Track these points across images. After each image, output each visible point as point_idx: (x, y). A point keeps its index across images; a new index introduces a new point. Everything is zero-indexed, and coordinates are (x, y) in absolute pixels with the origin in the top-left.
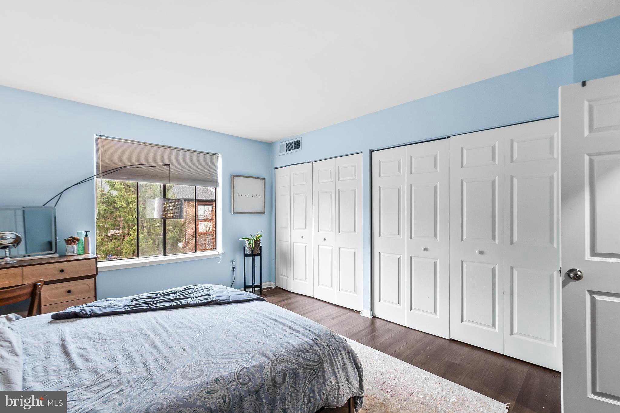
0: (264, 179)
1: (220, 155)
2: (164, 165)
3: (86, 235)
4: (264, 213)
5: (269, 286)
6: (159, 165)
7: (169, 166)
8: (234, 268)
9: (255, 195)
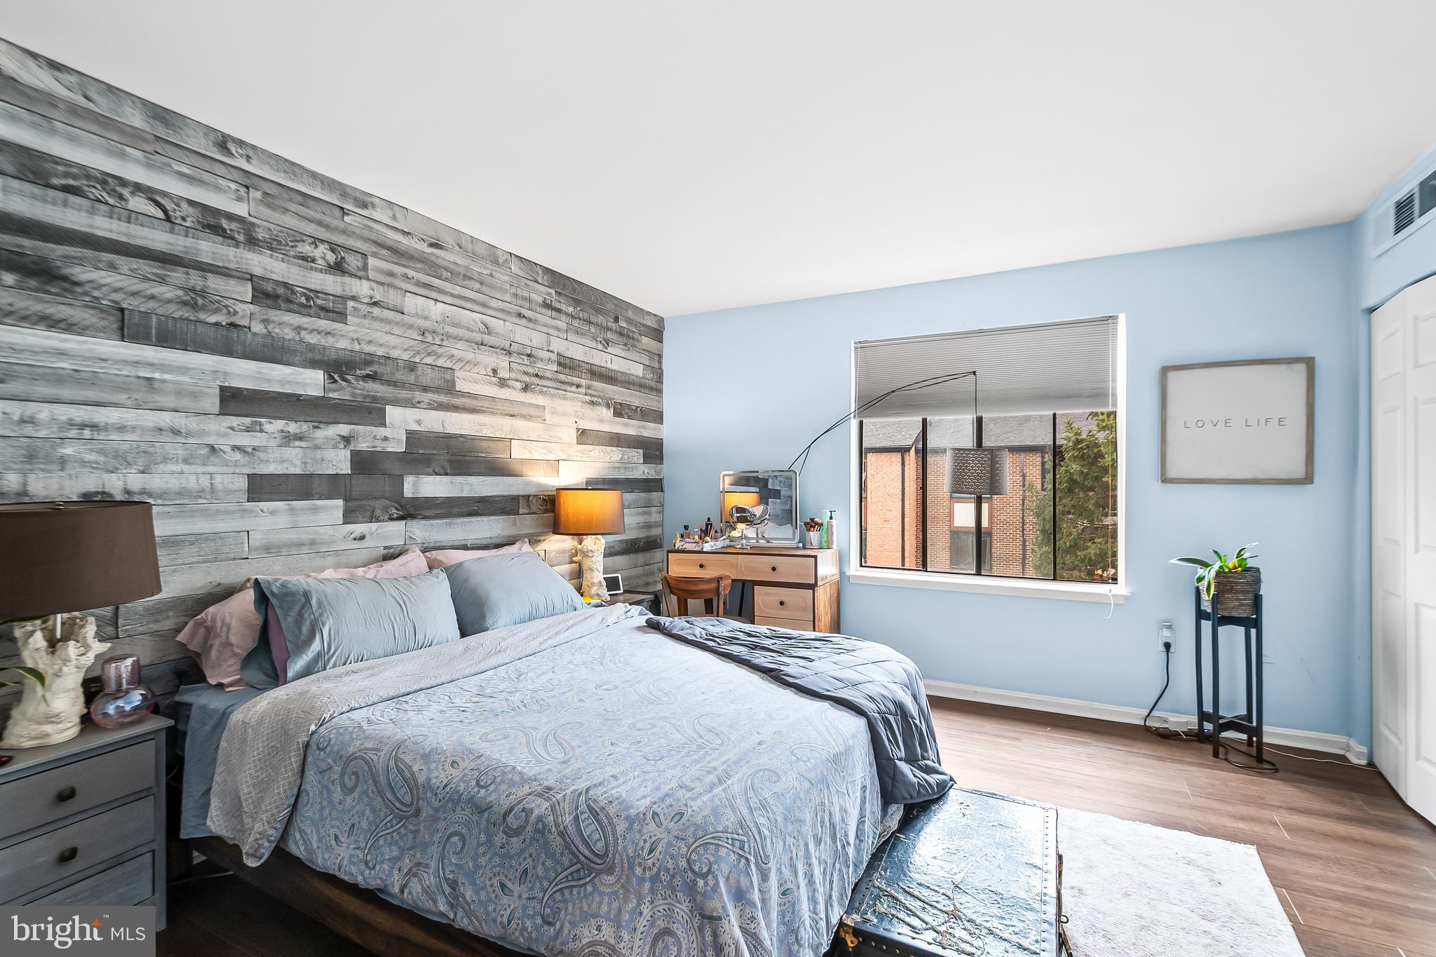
0: (1310, 363)
1: (1122, 319)
2: (965, 375)
3: (831, 518)
4: (1308, 479)
5: (1342, 752)
6: (953, 377)
7: (975, 374)
8: (1167, 646)
9: (1262, 422)
